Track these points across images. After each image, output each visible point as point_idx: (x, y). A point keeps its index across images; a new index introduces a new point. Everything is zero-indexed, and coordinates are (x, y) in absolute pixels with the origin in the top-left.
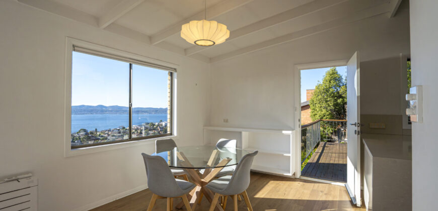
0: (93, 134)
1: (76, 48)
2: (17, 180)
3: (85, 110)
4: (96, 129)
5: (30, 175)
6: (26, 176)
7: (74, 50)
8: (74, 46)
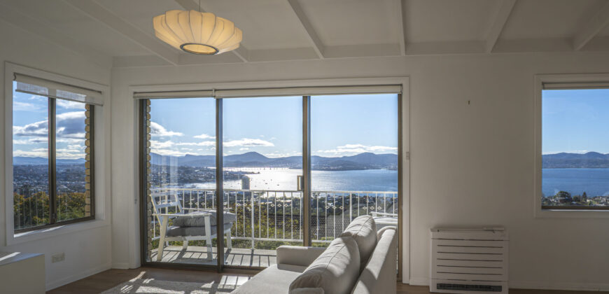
0: (579, 201)
1: (546, 86)
2: (493, 231)
3: (566, 162)
4: (585, 194)
5: (503, 229)
6: (500, 229)
7: (544, 89)
8: (543, 84)
